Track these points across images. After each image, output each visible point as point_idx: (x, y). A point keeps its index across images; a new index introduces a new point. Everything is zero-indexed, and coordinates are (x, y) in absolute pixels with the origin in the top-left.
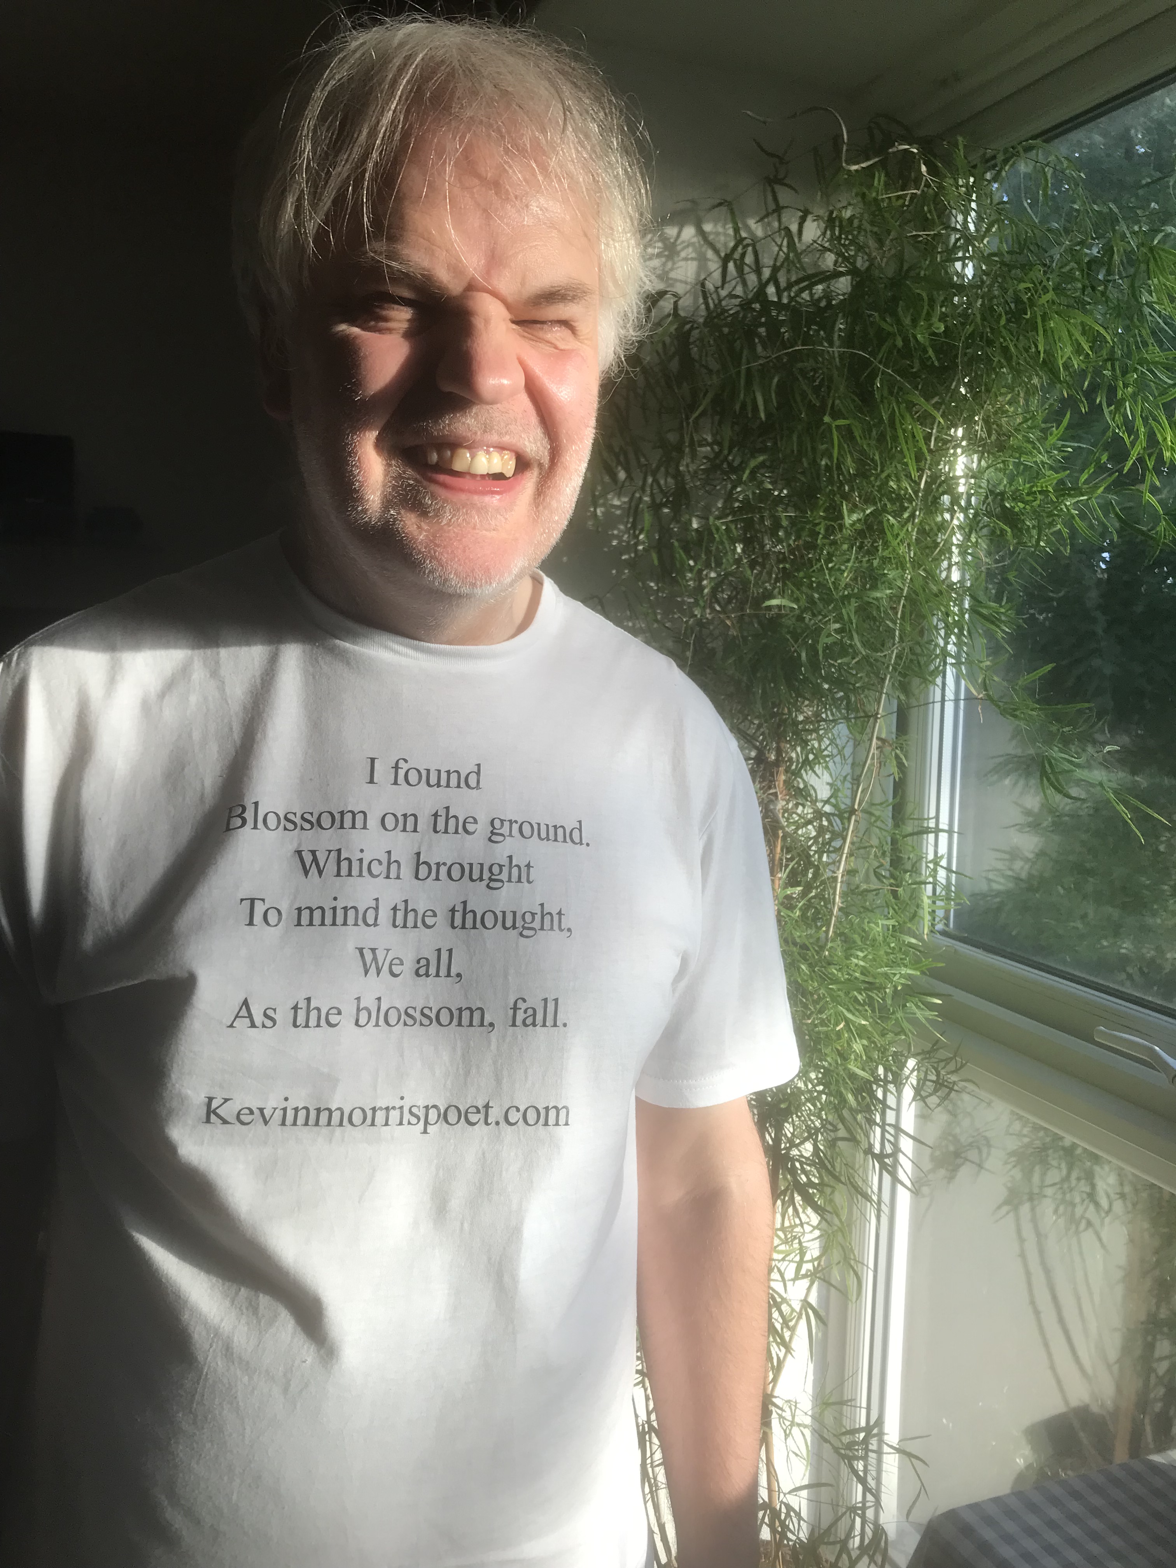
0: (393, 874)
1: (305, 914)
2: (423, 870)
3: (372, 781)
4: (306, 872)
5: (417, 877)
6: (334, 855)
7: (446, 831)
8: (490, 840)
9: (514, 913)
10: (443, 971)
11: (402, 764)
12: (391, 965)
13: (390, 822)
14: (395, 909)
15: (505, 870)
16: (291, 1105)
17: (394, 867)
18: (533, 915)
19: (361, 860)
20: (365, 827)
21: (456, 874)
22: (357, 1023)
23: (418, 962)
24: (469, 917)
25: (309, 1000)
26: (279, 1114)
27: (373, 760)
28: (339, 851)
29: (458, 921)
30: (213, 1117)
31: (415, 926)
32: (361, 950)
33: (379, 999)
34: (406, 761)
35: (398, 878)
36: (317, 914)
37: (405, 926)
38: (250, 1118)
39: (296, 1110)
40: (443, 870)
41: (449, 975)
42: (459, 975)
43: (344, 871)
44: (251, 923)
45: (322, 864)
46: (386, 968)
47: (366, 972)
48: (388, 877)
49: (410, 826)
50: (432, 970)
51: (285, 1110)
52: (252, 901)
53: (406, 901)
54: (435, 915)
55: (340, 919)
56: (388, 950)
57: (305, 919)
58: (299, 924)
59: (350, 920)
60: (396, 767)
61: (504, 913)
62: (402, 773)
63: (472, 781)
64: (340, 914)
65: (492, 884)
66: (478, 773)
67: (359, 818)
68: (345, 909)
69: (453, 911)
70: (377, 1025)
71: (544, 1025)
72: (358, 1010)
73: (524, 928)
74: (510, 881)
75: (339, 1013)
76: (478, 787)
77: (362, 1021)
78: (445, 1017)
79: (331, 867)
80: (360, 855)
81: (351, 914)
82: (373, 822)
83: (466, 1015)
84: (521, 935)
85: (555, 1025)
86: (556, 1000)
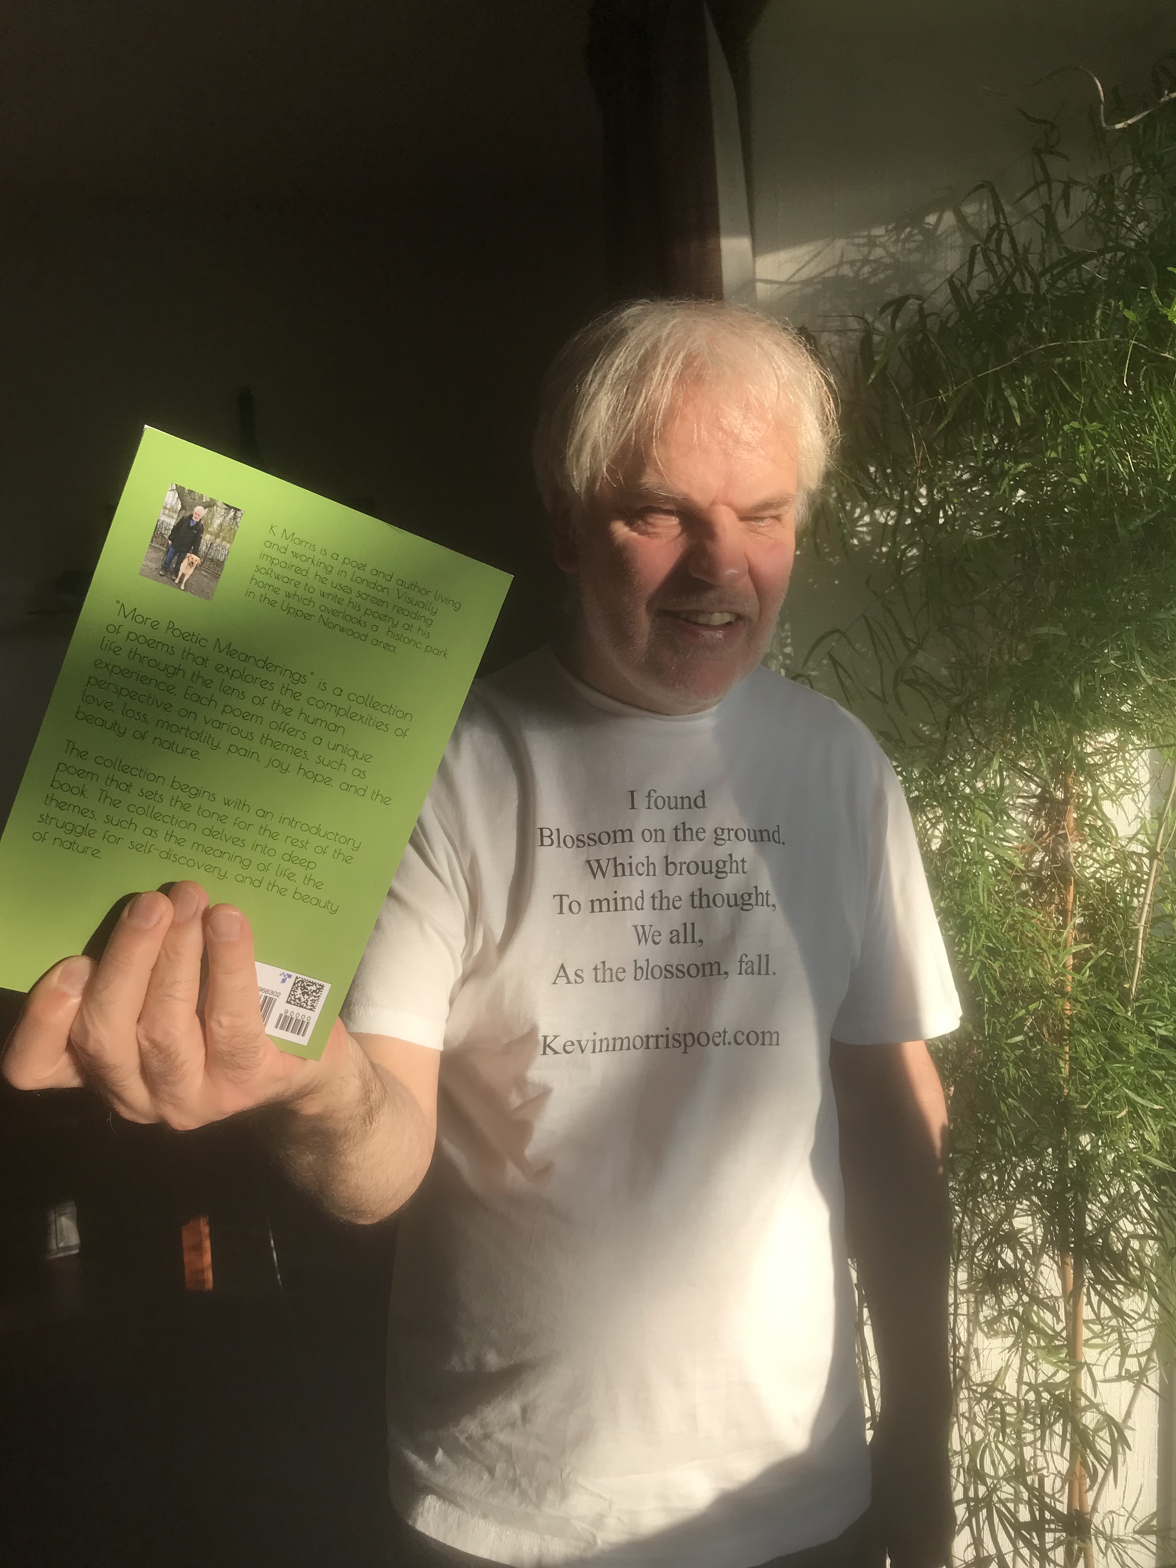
0: (651, 873)
1: (597, 904)
2: (671, 867)
3: (633, 808)
4: (595, 876)
5: (667, 873)
6: (612, 862)
7: (685, 840)
8: (715, 843)
9: (735, 895)
10: (689, 939)
11: (652, 793)
12: (653, 936)
13: (647, 835)
14: (653, 897)
15: (728, 864)
16: (597, 1038)
17: (651, 867)
18: (750, 895)
19: (630, 864)
20: (631, 841)
21: (693, 869)
22: (635, 979)
23: (671, 933)
24: (705, 899)
25: (604, 963)
26: (590, 1044)
27: (632, 792)
28: (615, 859)
29: (697, 903)
30: (547, 1049)
31: (668, 909)
32: (635, 927)
33: (647, 960)
34: (655, 791)
35: (654, 875)
36: (605, 903)
37: (661, 909)
38: (573, 1047)
39: (601, 1041)
40: (684, 867)
41: (693, 942)
42: (701, 941)
43: (620, 873)
44: (561, 912)
45: (604, 870)
46: (650, 939)
47: (640, 942)
48: (648, 875)
49: (659, 838)
50: (682, 939)
51: (594, 1041)
52: (561, 896)
53: (661, 891)
54: (680, 900)
55: (620, 907)
56: (651, 926)
57: (597, 908)
58: (593, 911)
59: (627, 906)
60: (649, 796)
61: (728, 895)
62: (653, 800)
63: (700, 803)
64: (620, 902)
65: (719, 875)
66: (703, 797)
67: (627, 834)
68: (623, 899)
69: (692, 895)
70: (647, 978)
71: (759, 974)
72: (636, 970)
73: (743, 904)
74: (731, 872)
75: (624, 971)
76: (704, 807)
77: (638, 977)
78: (693, 971)
79: (611, 871)
80: (629, 861)
81: (627, 902)
82: (637, 836)
83: (708, 968)
84: (742, 909)
85: (767, 974)
86: (767, 956)
